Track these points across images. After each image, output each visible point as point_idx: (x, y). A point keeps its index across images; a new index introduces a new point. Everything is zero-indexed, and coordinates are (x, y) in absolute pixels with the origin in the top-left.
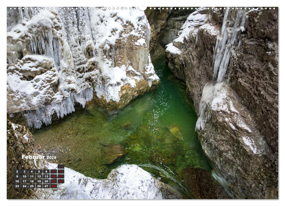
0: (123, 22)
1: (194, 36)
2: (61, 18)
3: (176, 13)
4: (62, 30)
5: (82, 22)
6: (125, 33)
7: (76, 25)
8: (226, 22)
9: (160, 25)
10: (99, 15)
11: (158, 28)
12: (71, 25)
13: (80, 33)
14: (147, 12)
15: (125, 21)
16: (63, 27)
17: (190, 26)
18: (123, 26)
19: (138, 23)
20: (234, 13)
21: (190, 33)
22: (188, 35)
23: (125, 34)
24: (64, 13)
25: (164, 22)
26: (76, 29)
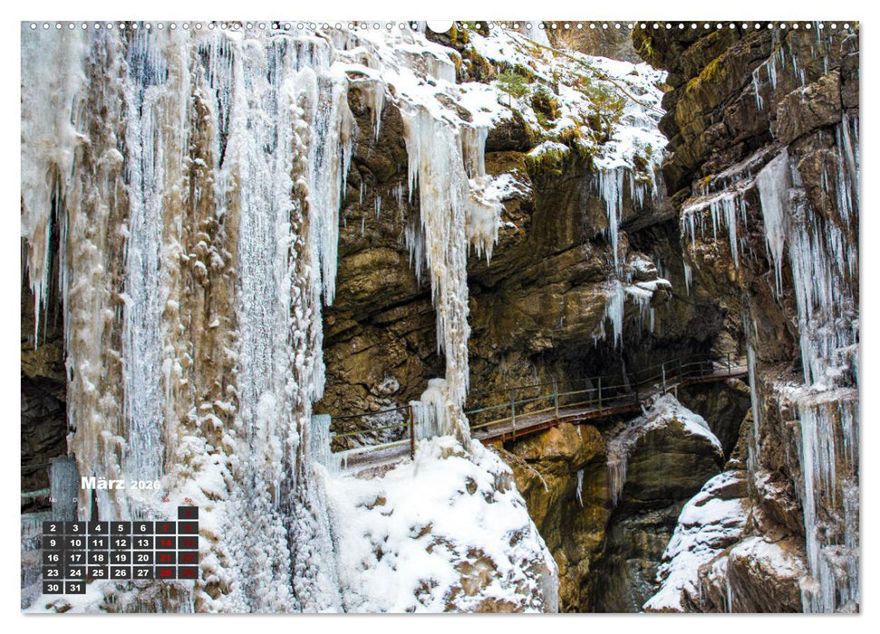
0: (456, 553)
1: (716, 583)
2: (231, 551)
3: (634, 501)
4: (232, 594)
5: (306, 562)
6: (467, 592)
7: (285, 576)
8: (815, 529)
9: (587, 548)
10: (368, 535)
11: (580, 560)
12: (265, 574)
13: (298, 603)
14: (535, 508)
15: (462, 550)
16: (236, 586)
17: (695, 543)
18: (456, 567)
19: (508, 553)
20: (833, 497)
21: (702, 575)
22: (695, 580)
23: (467, 598)
24: (242, 532)
25: (597, 537)
26: (285, 589)
